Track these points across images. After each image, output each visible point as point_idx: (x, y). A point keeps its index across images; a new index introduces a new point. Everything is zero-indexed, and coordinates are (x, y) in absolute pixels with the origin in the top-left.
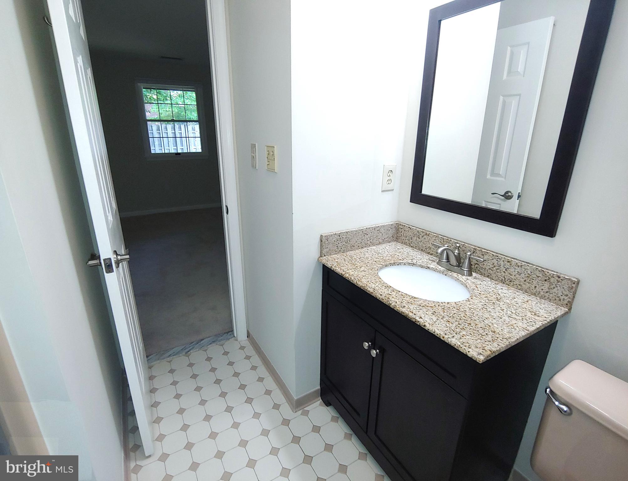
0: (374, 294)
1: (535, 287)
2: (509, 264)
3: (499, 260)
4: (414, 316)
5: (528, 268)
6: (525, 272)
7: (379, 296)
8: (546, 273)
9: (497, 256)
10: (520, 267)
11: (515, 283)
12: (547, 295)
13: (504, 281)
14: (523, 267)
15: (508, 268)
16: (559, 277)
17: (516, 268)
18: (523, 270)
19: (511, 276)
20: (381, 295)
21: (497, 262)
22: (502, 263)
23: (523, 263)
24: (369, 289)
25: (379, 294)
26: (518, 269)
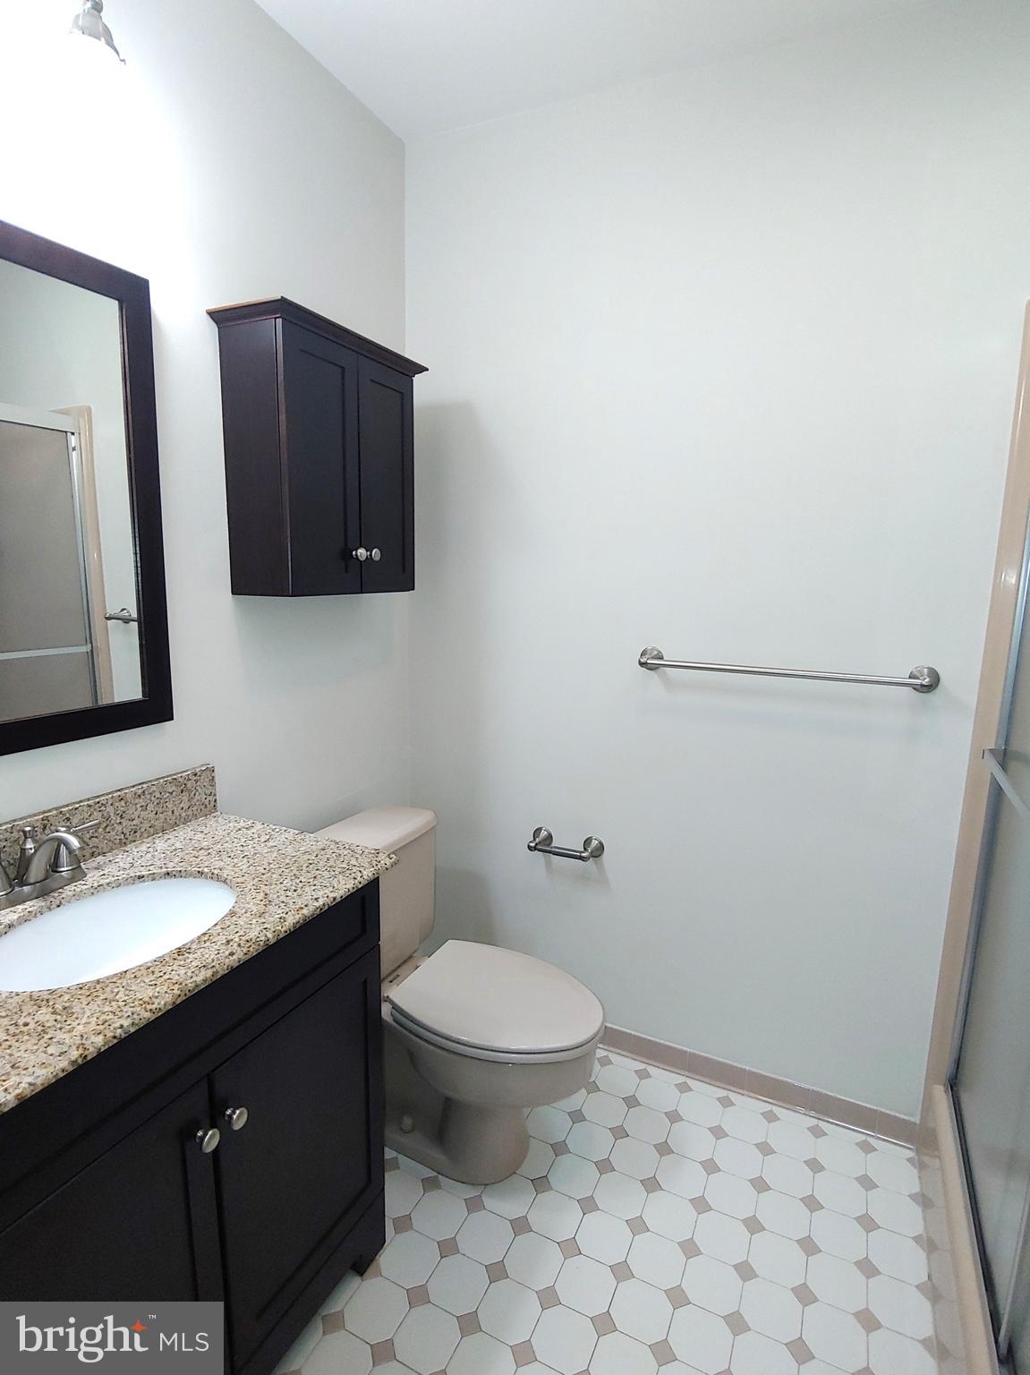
0: (223, 970)
1: (173, 812)
2: (123, 803)
3: (103, 808)
4: (311, 908)
5: (154, 788)
6: (153, 798)
7: (233, 961)
8: (180, 780)
9: (98, 802)
10: (142, 797)
11: (143, 830)
12: (190, 813)
13: (125, 840)
14: (146, 793)
15: (124, 812)
16: (196, 775)
17: (137, 801)
18: (148, 797)
19: (134, 822)
20: (232, 954)
21: (100, 813)
22: (110, 809)
23: (145, 786)
24: (199, 979)
25: (226, 957)
26: (141, 802)
